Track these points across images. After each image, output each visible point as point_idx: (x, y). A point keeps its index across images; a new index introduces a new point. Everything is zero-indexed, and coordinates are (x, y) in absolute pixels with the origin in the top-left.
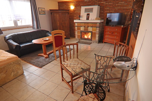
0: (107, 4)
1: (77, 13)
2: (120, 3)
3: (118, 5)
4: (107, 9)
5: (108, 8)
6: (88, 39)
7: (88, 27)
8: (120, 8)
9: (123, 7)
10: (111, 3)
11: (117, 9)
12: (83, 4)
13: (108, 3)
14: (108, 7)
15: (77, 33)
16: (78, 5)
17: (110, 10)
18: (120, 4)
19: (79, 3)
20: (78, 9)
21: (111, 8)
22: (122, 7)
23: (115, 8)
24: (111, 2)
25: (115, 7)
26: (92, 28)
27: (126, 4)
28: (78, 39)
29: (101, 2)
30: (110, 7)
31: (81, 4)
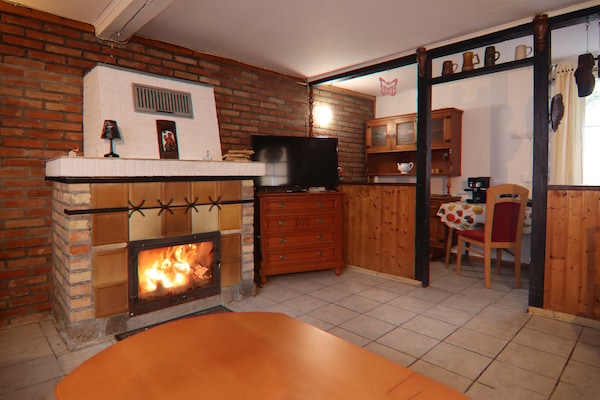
0: (229, 92)
1: (14, 106)
2: (272, 99)
3: (269, 106)
4: (231, 117)
5: (231, 113)
6: (193, 291)
7: (192, 205)
8: (273, 119)
9: (284, 120)
10: (245, 95)
11: (266, 125)
12: (78, 53)
13: (233, 89)
14: (235, 107)
15: (95, 273)
16: (26, 43)
17: (244, 122)
18: (272, 103)
19: (30, 34)
20: (20, 73)
21: (244, 115)
22: (280, 119)
23: (261, 117)
24: (245, 87)
25: (259, 114)
26: (215, 207)
27: (291, 110)
28: (102, 324)
29: (199, 75)
30: (240, 107)
31: (52, 48)
